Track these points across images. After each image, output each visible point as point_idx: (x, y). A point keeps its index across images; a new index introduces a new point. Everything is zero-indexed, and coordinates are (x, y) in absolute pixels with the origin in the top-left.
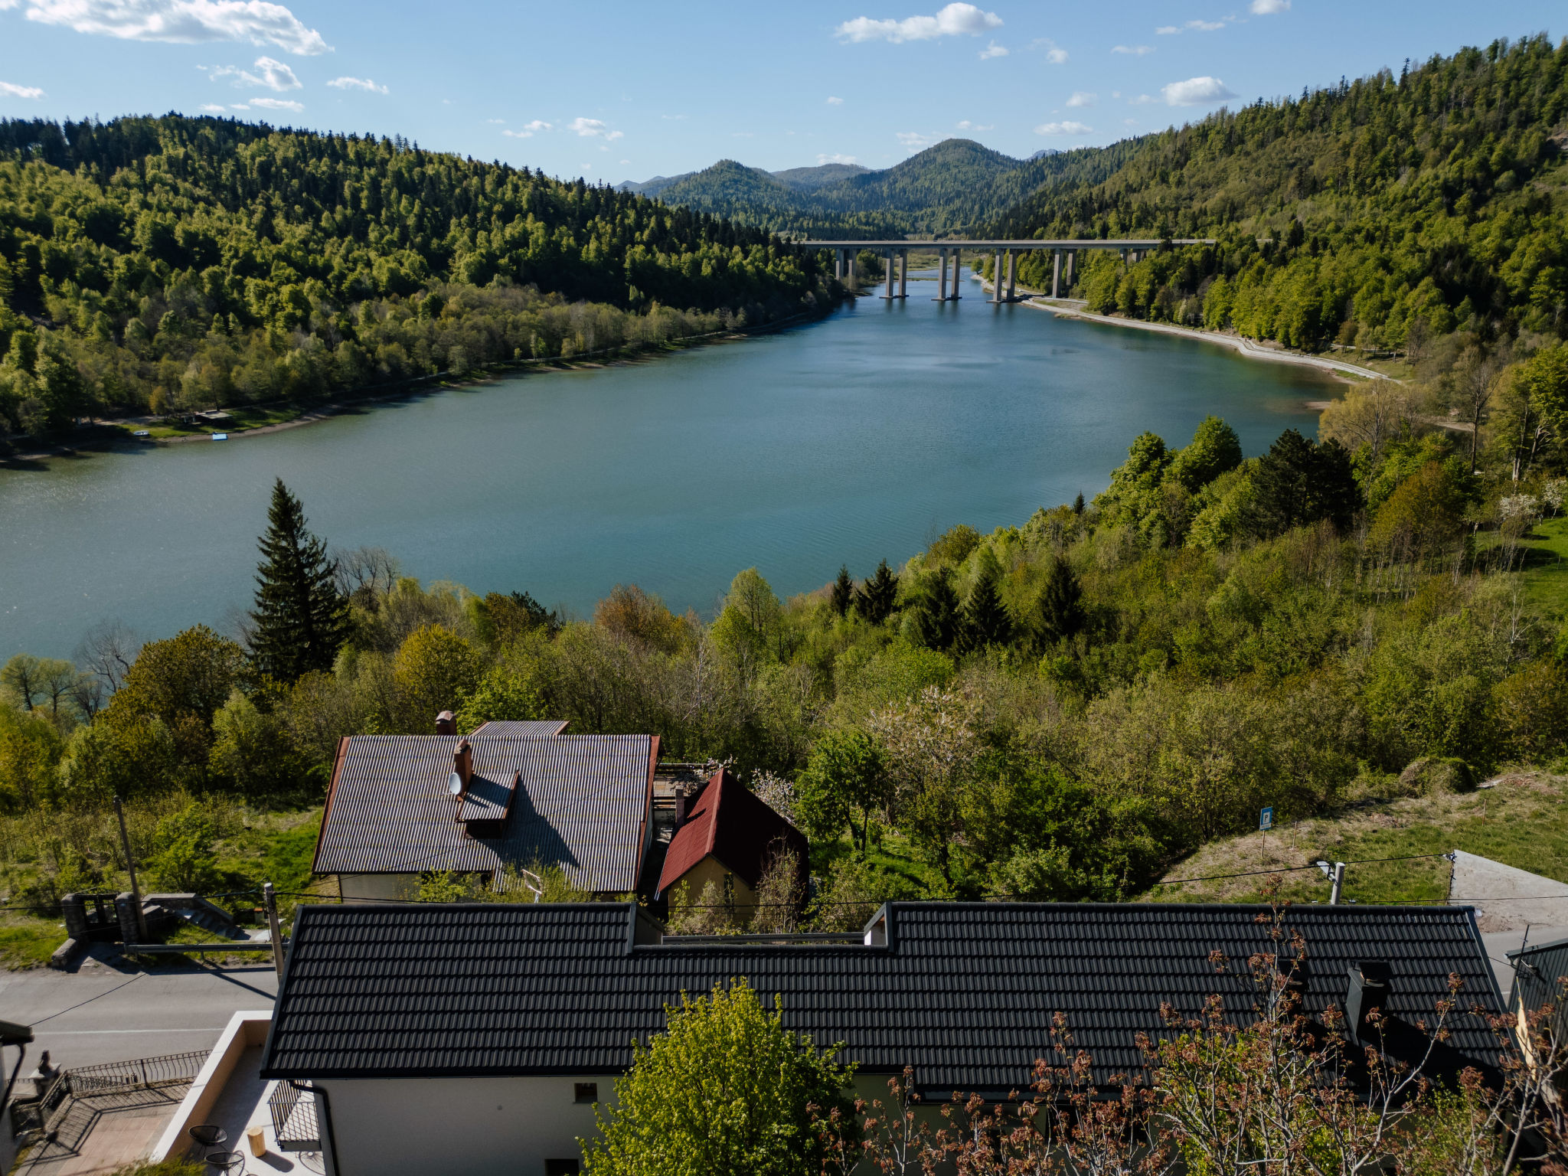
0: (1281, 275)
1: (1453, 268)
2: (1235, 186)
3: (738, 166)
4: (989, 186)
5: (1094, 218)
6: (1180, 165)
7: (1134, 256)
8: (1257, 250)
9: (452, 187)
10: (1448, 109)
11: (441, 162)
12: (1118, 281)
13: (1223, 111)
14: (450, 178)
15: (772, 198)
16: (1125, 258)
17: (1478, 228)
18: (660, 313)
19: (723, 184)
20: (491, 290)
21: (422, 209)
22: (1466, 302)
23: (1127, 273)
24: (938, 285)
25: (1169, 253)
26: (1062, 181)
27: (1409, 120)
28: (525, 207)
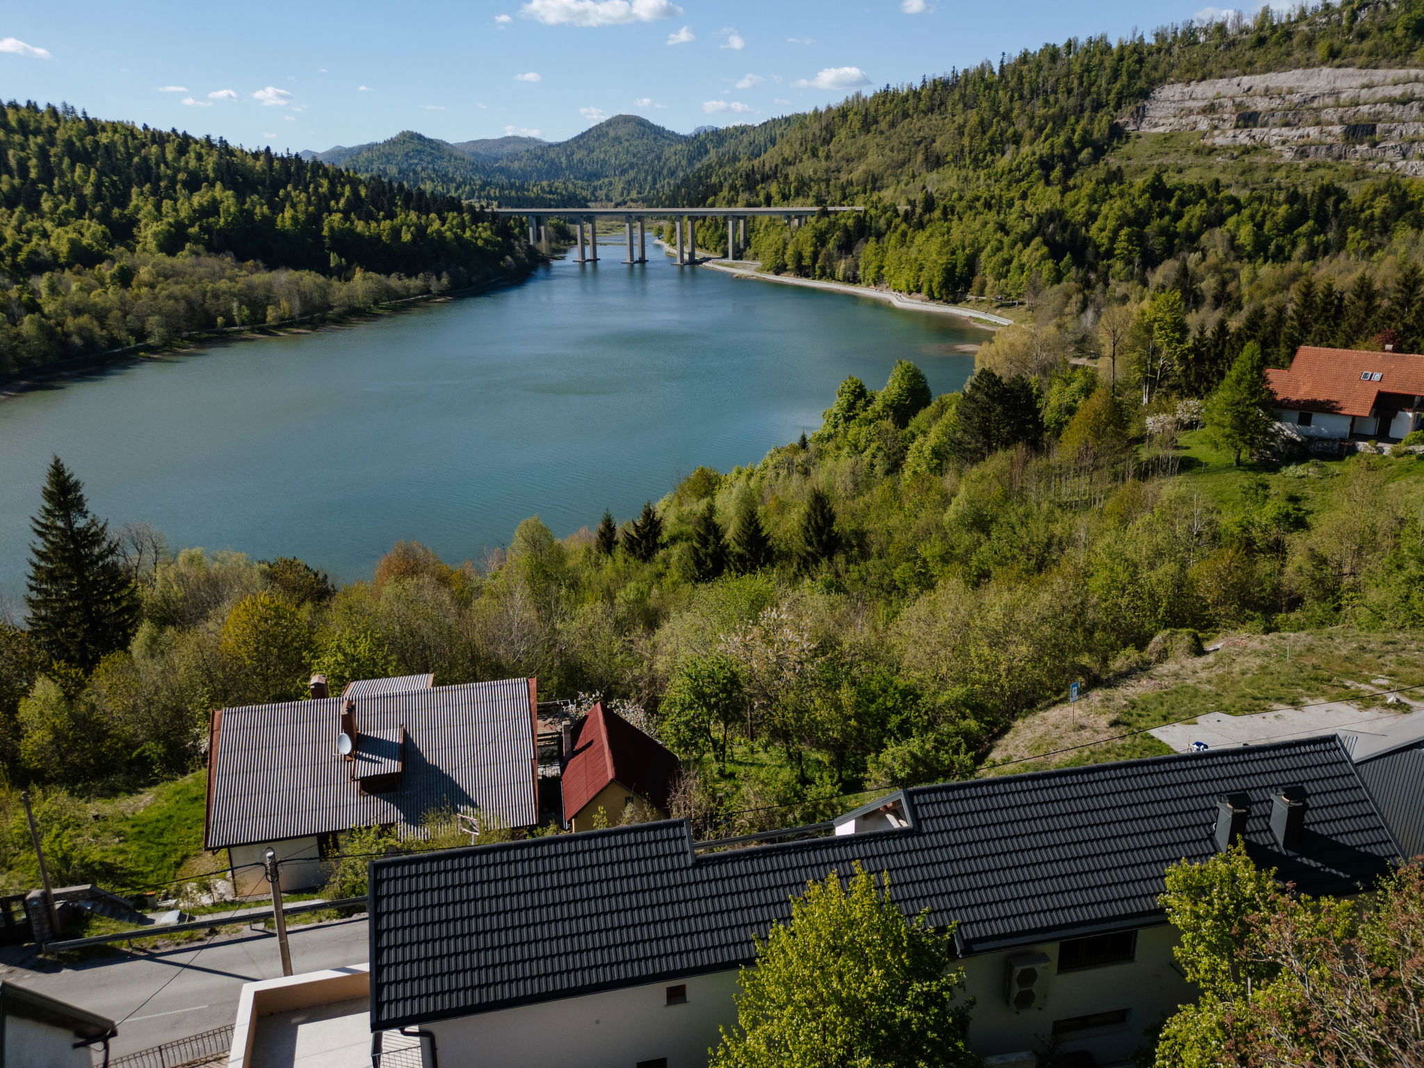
0: (920, 238)
1: (1055, 229)
2: (874, 160)
3: (420, 137)
4: (659, 158)
5: (758, 188)
6: (827, 142)
7: (796, 221)
8: (898, 216)
9: (130, 156)
10: (1038, 95)
11: (115, 131)
12: (785, 244)
13: (858, 95)
14: (127, 147)
15: (457, 168)
16: (789, 223)
17: (1070, 196)
18: (364, 278)
19: (407, 154)
20: (183, 259)
21: (99, 178)
22: (1067, 258)
23: (792, 237)
24: (626, 249)
25: (827, 219)
26: (724, 155)
27: (1008, 105)
28: (212, 175)
